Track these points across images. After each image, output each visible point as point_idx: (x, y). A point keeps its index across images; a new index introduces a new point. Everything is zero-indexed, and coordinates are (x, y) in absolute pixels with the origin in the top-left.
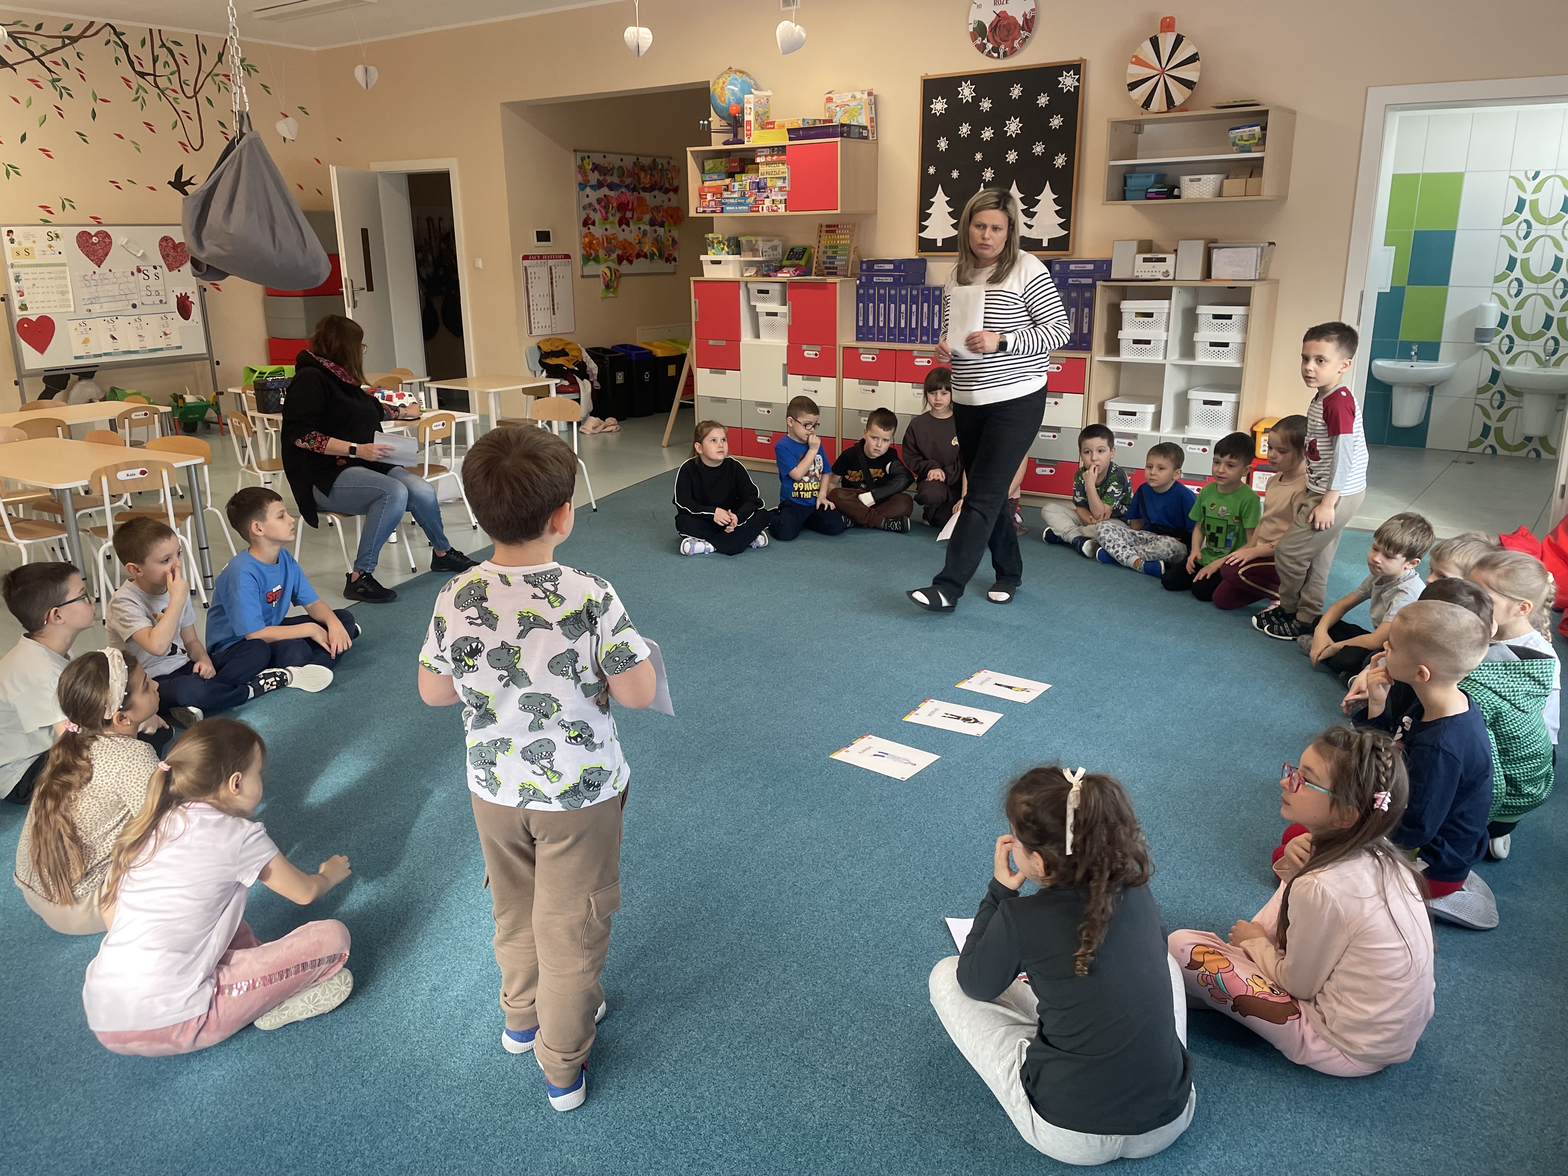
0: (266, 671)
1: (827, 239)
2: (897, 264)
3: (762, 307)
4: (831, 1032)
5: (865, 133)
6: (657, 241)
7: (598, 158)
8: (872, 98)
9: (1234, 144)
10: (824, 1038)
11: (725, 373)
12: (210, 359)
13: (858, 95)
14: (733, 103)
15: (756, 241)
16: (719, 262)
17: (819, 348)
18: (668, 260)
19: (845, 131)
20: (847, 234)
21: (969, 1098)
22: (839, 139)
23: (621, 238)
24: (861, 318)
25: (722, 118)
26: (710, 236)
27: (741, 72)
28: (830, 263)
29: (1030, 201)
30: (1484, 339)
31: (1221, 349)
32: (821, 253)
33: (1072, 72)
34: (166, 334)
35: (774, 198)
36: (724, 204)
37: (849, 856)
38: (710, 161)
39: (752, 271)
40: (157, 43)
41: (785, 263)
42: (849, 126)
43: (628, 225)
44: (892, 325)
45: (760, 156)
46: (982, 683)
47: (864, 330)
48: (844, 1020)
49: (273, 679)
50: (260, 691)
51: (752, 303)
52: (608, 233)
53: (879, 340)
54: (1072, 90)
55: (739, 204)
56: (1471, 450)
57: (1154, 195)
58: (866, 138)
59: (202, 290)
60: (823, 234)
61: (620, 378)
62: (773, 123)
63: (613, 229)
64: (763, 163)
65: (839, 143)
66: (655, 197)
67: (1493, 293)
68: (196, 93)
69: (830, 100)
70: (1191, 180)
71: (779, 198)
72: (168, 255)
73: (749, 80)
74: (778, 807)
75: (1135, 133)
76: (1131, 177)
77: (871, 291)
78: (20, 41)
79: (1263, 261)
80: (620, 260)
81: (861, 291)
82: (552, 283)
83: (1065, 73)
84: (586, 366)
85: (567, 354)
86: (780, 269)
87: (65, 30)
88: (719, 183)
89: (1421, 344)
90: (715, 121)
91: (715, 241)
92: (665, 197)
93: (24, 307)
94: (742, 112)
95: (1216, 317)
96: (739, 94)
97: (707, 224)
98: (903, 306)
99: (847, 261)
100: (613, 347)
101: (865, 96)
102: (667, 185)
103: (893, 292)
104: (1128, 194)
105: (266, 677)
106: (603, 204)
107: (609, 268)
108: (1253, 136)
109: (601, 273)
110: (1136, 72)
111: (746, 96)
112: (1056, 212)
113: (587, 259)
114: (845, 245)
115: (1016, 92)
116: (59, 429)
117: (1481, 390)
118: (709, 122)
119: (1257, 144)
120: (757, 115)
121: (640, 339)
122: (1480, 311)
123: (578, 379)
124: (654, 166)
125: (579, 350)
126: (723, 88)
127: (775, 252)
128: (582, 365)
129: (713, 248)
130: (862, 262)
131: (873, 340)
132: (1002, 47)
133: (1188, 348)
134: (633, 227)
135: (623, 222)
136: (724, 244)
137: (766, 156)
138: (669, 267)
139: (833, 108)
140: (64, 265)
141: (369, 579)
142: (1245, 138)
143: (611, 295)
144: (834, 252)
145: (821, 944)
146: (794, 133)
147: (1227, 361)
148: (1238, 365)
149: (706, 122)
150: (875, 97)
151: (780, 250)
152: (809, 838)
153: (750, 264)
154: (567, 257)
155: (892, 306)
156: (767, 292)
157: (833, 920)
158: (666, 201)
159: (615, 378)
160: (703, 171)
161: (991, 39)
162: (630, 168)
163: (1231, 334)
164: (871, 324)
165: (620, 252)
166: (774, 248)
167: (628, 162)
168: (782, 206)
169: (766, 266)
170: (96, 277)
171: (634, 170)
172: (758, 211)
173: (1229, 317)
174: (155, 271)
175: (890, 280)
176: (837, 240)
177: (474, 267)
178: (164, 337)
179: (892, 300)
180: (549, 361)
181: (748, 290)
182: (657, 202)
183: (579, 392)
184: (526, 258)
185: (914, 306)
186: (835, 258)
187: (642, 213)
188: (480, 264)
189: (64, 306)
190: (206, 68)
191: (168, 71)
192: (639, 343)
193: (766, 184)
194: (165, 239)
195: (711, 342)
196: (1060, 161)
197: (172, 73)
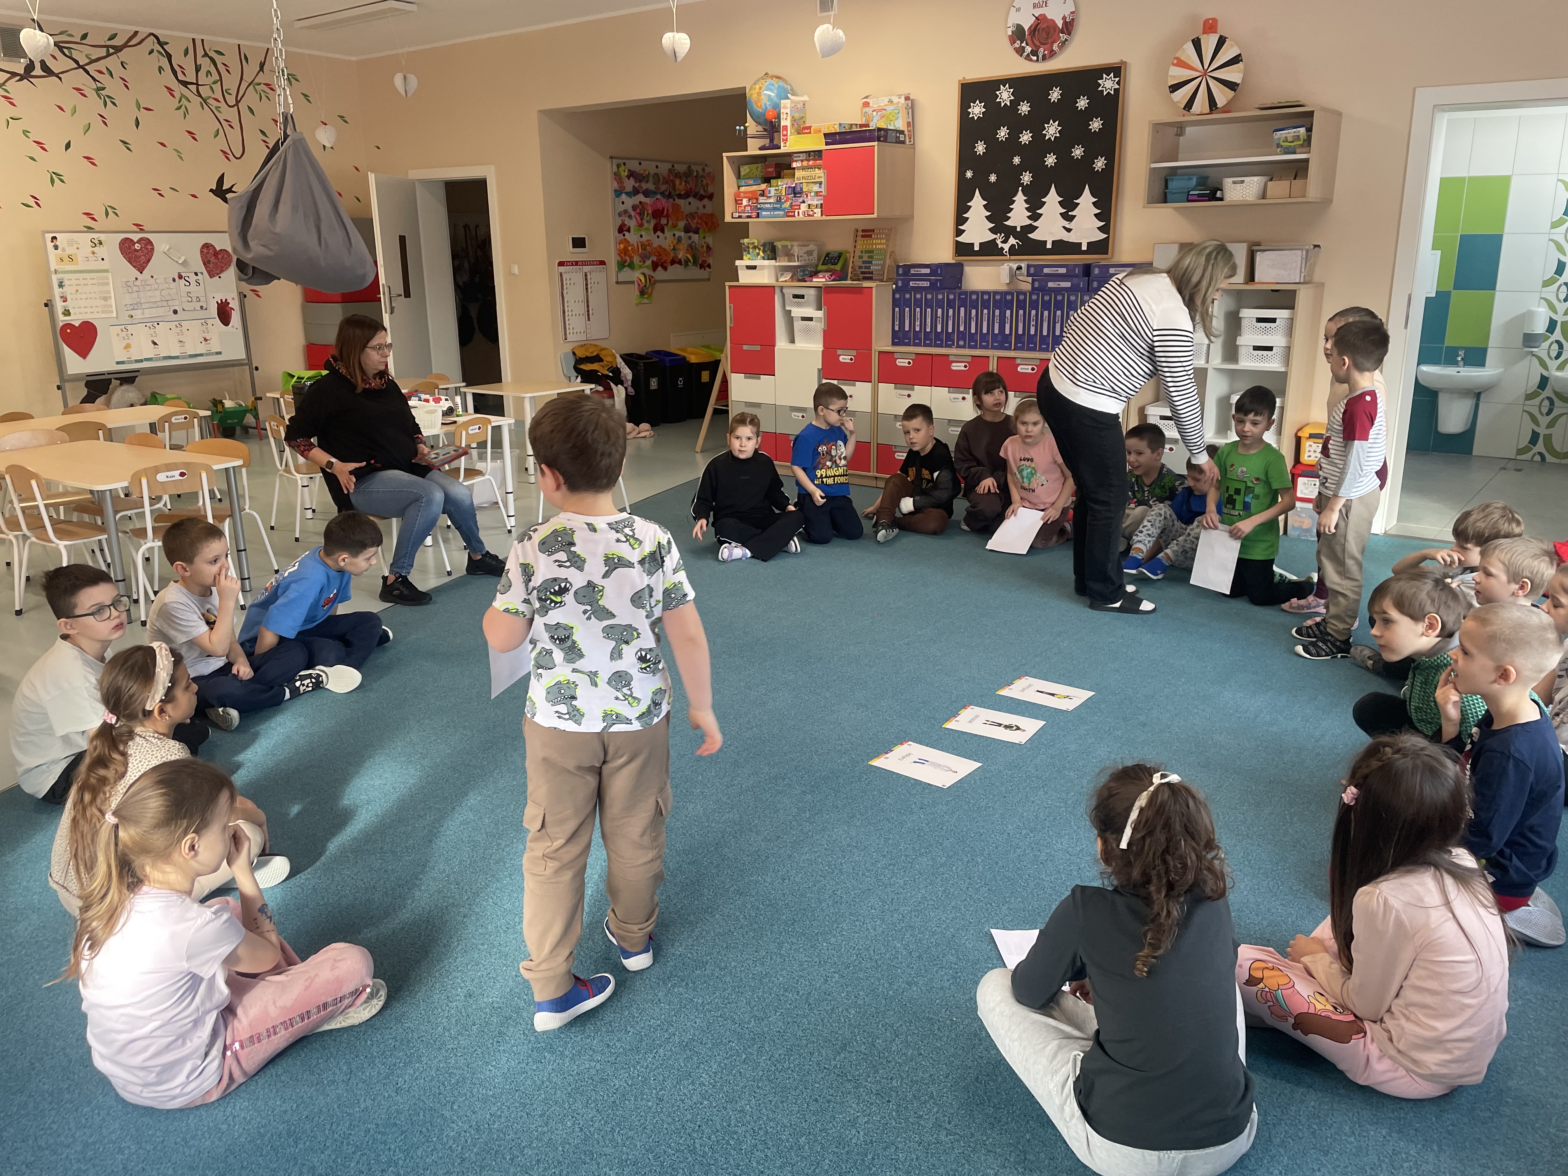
0: (302, 673)
1: (862, 244)
2: (933, 268)
3: (798, 312)
4: (874, 1046)
5: (902, 138)
6: (691, 248)
7: (634, 166)
8: (909, 102)
9: (1278, 146)
10: (867, 1052)
11: (759, 378)
12: (249, 364)
13: (895, 100)
14: (769, 108)
15: (792, 246)
16: (754, 268)
17: (854, 353)
18: (702, 266)
19: (882, 135)
20: (883, 239)
21: (1018, 1116)
22: (876, 143)
23: (655, 245)
24: (897, 323)
25: (758, 123)
26: (746, 241)
27: (778, 78)
28: (866, 268)
29: (1069, 205)
30: (1532, 344)
31: (1265, 353)
32: (856, 258)
33: (1112, 75)
34: (206, 340)
35: (810, 202)
36: (760, 209)
37: (890, 865)
38: (746, 167)
39: (788, 276)
40: (200, 52)
41: (820, 267)
42: (886, 130)
43: (663, 232)
44: (928, 330)
45: (796, 161)
46: (1023, 690)
47: (900, 335)
48: (888, 1034)
49: (309, 681)
50: (295, 693)
51: (788, 308)
52: (644, 239)
53: (915, 345)
54: (1112, 92)
55: (775, 209)
56: (1519, 457)
57: (1196, 198)
58: (903, 142)
59: (242, 296)
60: (859, 238)
61: (654, 383)
62: (810, 128)
63: (648, 235)
64: (799, 168)
65: (876, 148)
66: (690, 203)
67: (1542, 298)
68: (238, 102)
69: (866, 104)
70: (1234, 183)
71: (815, 202)
72: (209, 262)
73: (786, 86)
74: (817, 814)
75: (1177, 135)
76: (1172, 180)
77: (907, 296)
78: (66, 51)
79: (1308, 264)
80: (655, 266)
81: (897, 296)
82: (587, 289)
83: (1105, 76)
84: (620, 372)
85: (602, 360)
86: (815, 274)
87: (109, 39)
88: (754, 188)
89: (1467, 350)
90: (752, 127)
91: (751, 246)
92: (700, 204)
93: (67, 313)
94: (779, 117)
95: (1260, 320)
96: (775, 99)
97: (743, 229)
98: (940, 311)
99: (883, 266)
100: (647, 353)
101: (902, 100)
102: (702, 192)
103: (929, 296)
104: (1169, 197)
105: (303, 678)
106: (638, 211)
107: (644, 274)
108: (1298, 138)
109: (635, 279)
110: (1178, 74)
111: (782, 101)
112: (1095, 215)
113: (622, 265)
114: (881, 249)
115: (1055, 95)
116: (101, 432)
117: (1529, 397)
118: (746, 128)
119: (1302, 146)
120: (794, 120)
121: (674, 345)
122: (1528, 316)
123: (612, 385)
124: (688, 173)
125: (614, 355)
126: (759, 94)
127: (811, 257)
128: (616, 371)
129: (749, 253)
130: (898, 267)
131: (908, 344)
132: (1041, 50)
133: (1231, 353)
134: (668, 234)
135: (658, 228)
136: (759, 249)
137: (802, 161)
138: (703, 274)
139: (870, 112)
140: (106, 271)
141: (405, 582)
142: (1289, 140)
143: (646, 301)
144: (869, 257)
145: (863, 955)
146: (831, 138)
147: (1271, 365)
148: (1283, 370)
149: (742, 128)
150: (913, 101)
151: (815, 255)
152: (848, 846)
153: (785, 269)
154: (602, 263)
155: (929, 310)
156: (802, 297)
157: (875, 930)
158: (701, 207)
159: (648, 384)
160: (739, 176)
161: (1030, 42)
162: (665, 175)
163: (1276, 338)
164: (907, 329)
165: (655, 259)
166: (809, 253)
167: (664, 169)
168: (818, 211)
169: (801, 271)
170: (138, 283)
171: (669, 176)
172: (794, 216)
173: (1273, 320)
174: (197, 277)
175: (926, 284)
176: (873, 244)
177: (509, 273)
178: (204, 342)
179: (929, 304)
180: (583, 367)
181: (783, 295)
182: (692, 209)
183: (613, 397)
184: (561, 264)
185: (951, 311)
186: (871, 262)
187: (677, 220)
188: (516, 270)
189: (107, 312)
190: (248, 78)
191: (210, 80)
192: (673, 350)
193: (802, 189)
194: (206, 246)
195: (745, 347)
196: (1100, 164)
197: (215, 83)
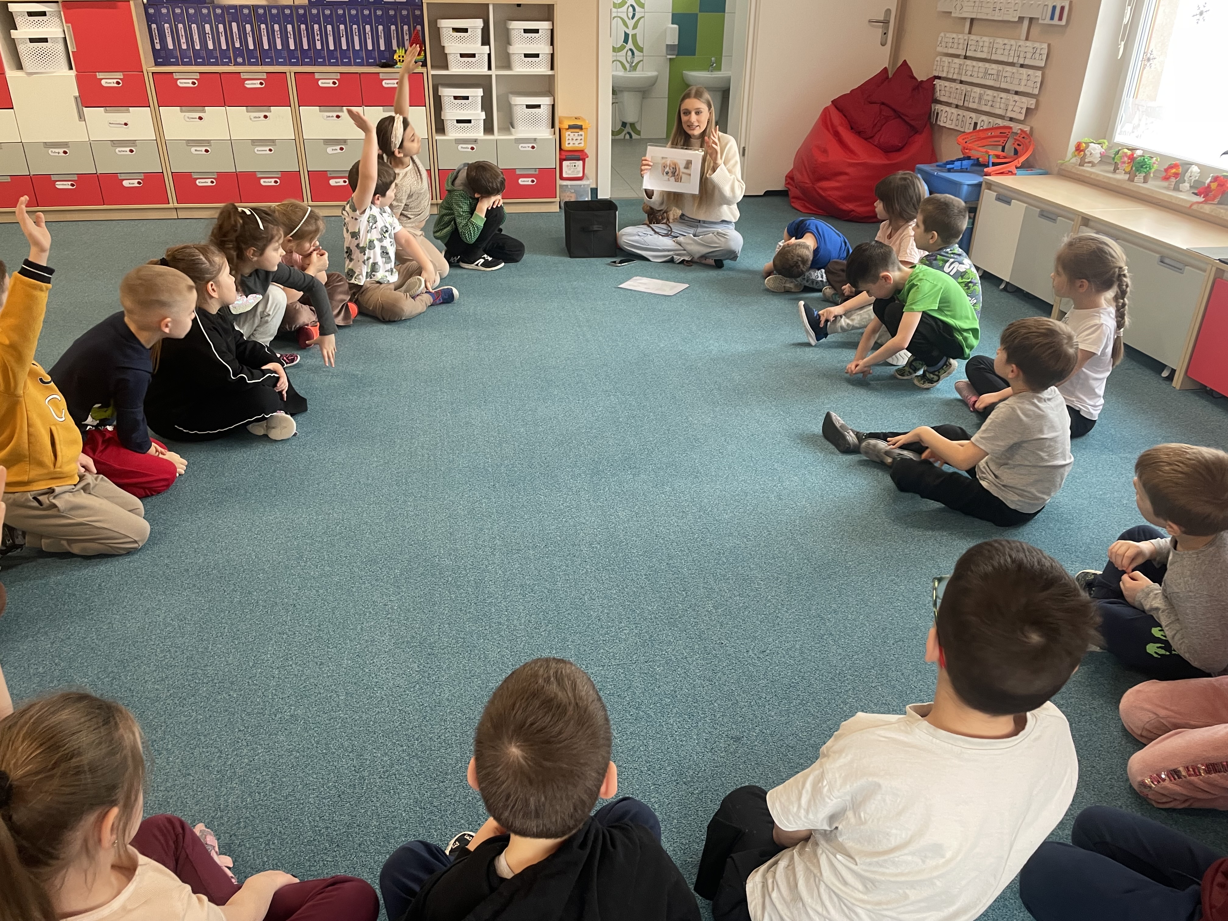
3: (25, 32)
17: (119, 75)
24: (157, 41)
31: (534, 59)
44: (198, 48)
77: (164, 11)
81: (151, 11)
95: (526, 31)
98: (207, 27)
133: (506, 60)
147: (539, 70)
155: (194, 26)
163: (541, 46)
164: (170, 47)
173: (536, 31)
179: (193, 19)
185: (221, 26)
